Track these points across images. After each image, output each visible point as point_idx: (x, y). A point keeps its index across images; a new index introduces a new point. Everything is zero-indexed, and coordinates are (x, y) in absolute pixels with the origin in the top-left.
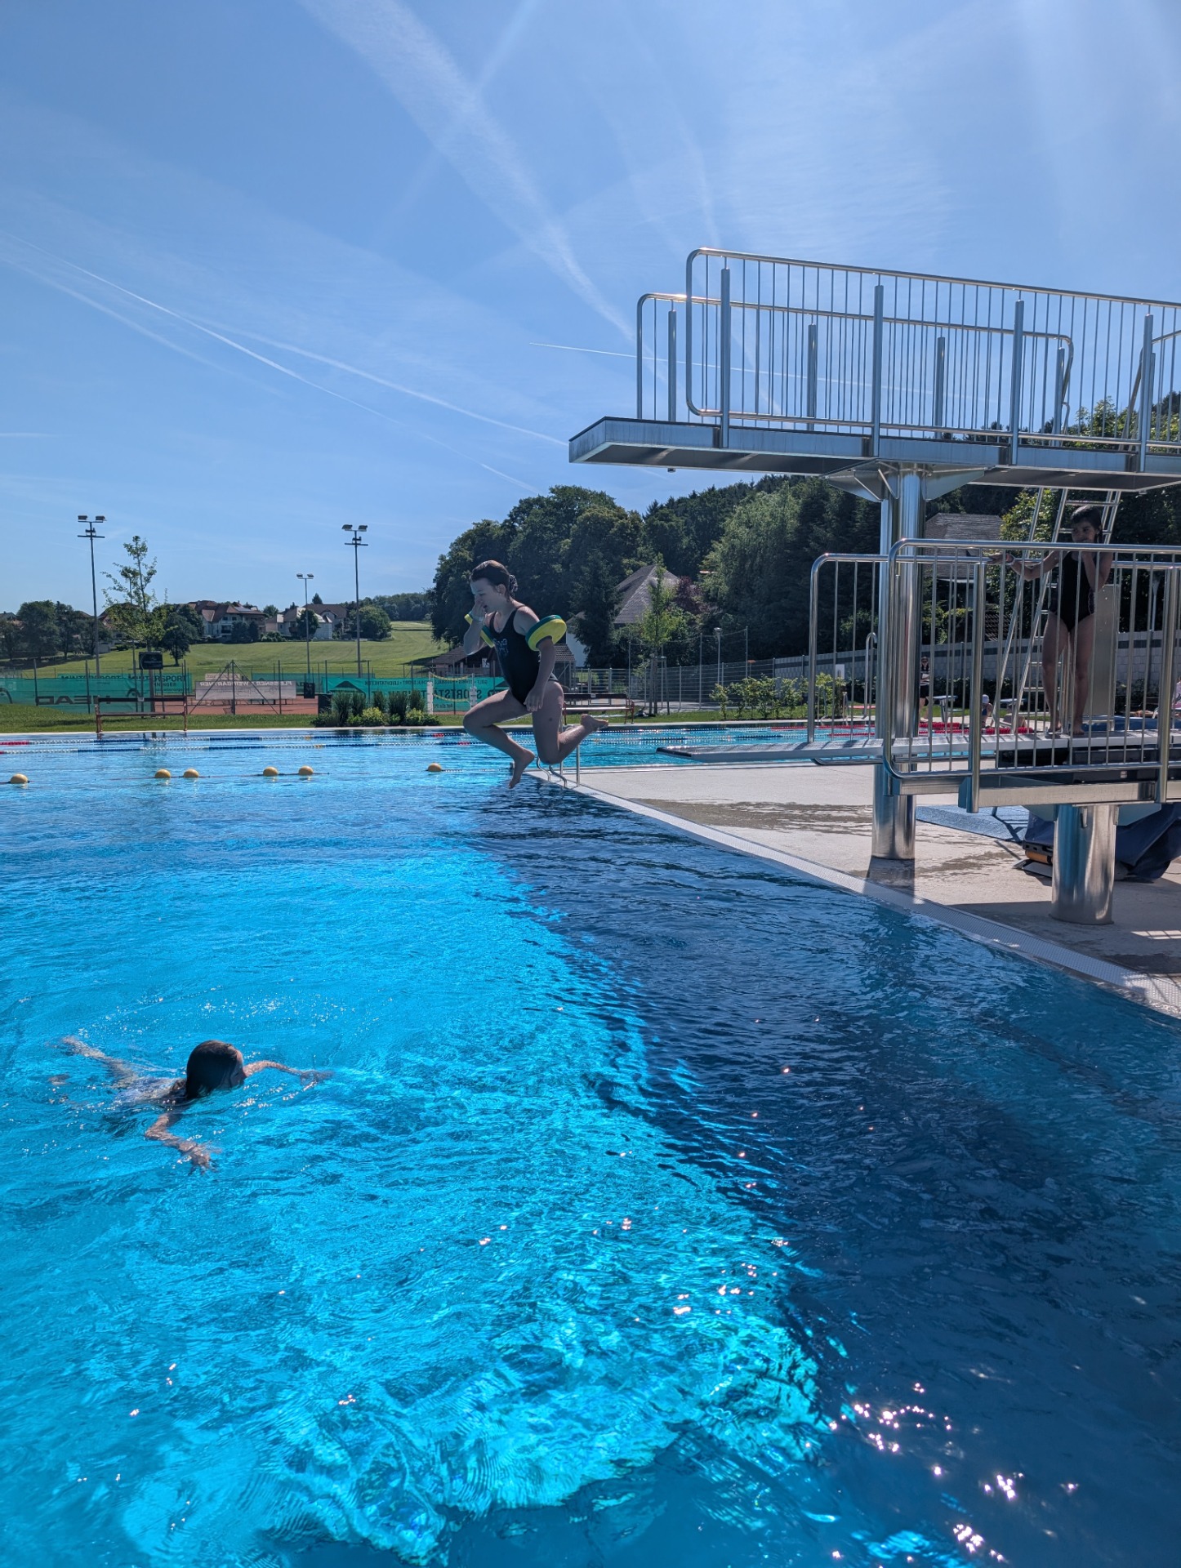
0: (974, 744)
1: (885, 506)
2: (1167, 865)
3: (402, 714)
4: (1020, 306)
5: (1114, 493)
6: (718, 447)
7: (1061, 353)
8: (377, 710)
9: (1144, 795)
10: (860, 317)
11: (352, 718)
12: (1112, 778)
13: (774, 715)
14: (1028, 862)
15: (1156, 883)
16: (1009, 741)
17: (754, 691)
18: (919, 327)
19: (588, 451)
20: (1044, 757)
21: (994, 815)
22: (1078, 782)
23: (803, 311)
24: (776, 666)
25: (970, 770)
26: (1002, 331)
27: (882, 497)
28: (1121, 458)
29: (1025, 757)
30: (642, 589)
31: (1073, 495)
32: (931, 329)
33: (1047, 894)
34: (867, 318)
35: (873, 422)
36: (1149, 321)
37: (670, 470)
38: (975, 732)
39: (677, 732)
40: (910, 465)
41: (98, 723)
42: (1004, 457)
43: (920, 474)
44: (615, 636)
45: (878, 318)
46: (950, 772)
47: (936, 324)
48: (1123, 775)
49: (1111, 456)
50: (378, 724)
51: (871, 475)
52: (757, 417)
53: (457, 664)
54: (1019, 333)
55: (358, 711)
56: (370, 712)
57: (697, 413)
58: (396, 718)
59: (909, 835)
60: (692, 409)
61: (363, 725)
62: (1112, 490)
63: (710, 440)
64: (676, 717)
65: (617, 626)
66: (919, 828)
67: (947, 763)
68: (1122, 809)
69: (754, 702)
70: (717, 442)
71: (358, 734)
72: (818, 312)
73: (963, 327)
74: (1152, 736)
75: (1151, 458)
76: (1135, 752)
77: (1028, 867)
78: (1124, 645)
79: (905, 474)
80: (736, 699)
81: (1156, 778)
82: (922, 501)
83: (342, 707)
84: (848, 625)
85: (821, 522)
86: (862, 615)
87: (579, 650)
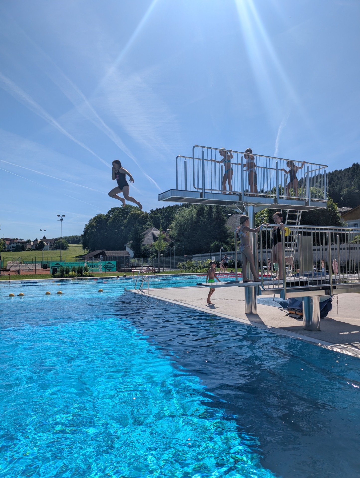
5: (300, 211)
8: (73, 272)
11: (65, 275)
13: (195, 271)
14: (290, 313)
17: (190, 264)
19: (165, 198)
22: (310, 290)
25: (284, 287)
26: (273, 169)
29: (297, 284)
30: (150, 235)
33: (301, 323)
35: (242, 192)
36: (308, 168)
42: (275, 201)
43: (253, 205)
44: (143, 248)
48: (321, 288)
49: (300, 202)
50: (74, 277)
55: (67, 273)
57: (196, 188)
58: (80, 275)
59: (255, 307)
61: (69, 277)
64: (167, 273)
65: (143, 245)
66: (258, 305)
69: (190, 268)
70: (201, 196)
71: (67, 280)
74: (328, 277)
76: (324, 282)
79: (249, 205)
80: (184, 267)
81: (330, 289)
82: (254, 212)
83: (62, 271)
84: (212, 245)
85: (203, 216)
86: (216, 242)
87: (131, 253)
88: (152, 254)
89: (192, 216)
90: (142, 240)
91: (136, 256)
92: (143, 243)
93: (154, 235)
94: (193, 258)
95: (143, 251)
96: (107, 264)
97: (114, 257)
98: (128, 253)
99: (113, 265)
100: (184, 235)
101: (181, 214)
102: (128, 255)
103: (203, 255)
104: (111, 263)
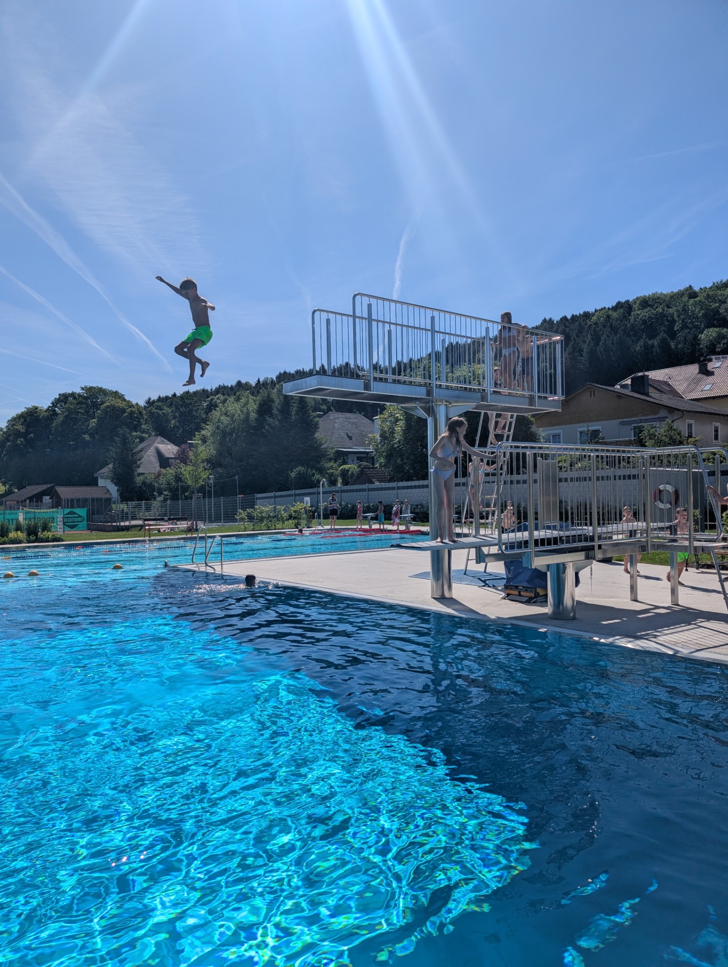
1: (430, 421)
3: (36, 535)
8: (18, 533)
9: (586, 557)
10: (425, 329)
14: (510, 596)
17: (261, 513)
24: (257, 499)
27: (429, 416)
28: (527, 401)
30: (151, 452)
34: (428, 330)
42: (484, 399)
43: (446, 405)
44: (139, 480)
51: (426, 405)
56: (12, 535)
58: (33, 538)
61: (9, 543)
65: (139, 475)
68: (577, 564)
69: (262, 520)
70: (367, 388)
79: (439, 405)
80: (251, 518)
81: (593, 549)
84: (293, 475)
85: (272, 415)
86: (300, 468)
87: (114, 490)
88: (160, 493)
89: (248, 414)
90: (136, 463)
91: (125, 497)
92: (140, 470)
93: (159, 454)
94: (258, 501)
95: (140, 487)
96: (67, 514)
97: (78, 500)
98: (108, 491)
99: (80, 516)
100: (230, 454)
101: (223, 409)
102: (107, 496)
103: (278, 494)
104: (75, 513)
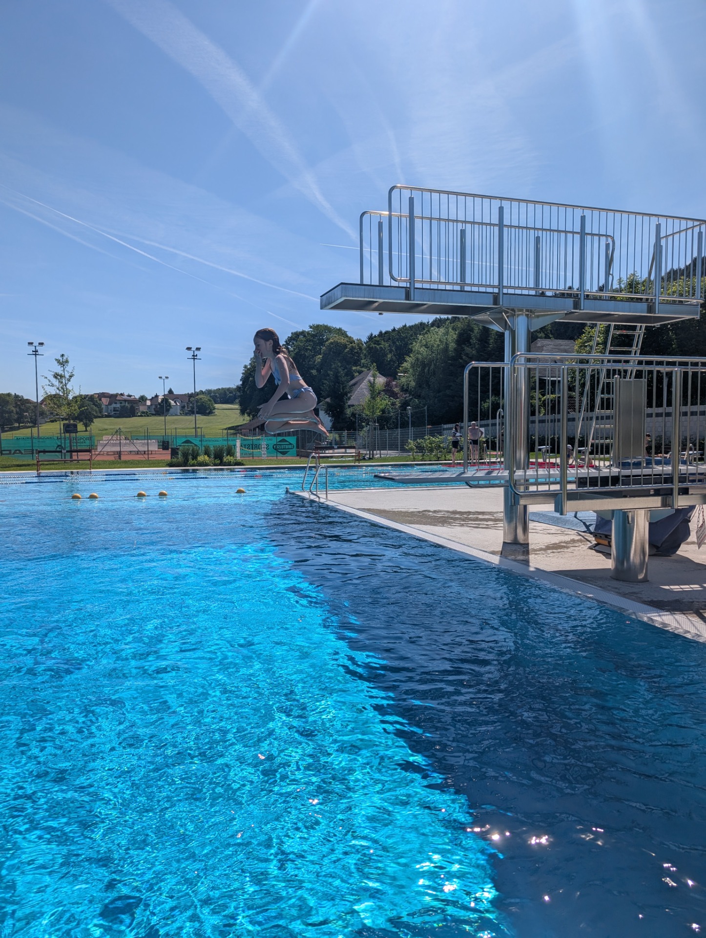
0: (563, 474)
1: (507, 334)
2: (679, 546)
3: (221, 460)
4: (583, 218)
5: (641, 326)
6: (408, 300)
7: (607, 245)
8: (206, 457)
9: (664, 504)
10: (490, 224)
11: (191, 461)
12: (645, 494)
13: (443, 458)
14: (597, 545)
15: (673, 557)
16: (583, 472)
17: (431, 444)
18: (525, 231)
19: (332, 303)
20: (605, 481)
21: (575, 517)
22: (625, 496)
23: (457, 221)
24: (444, 429)
25: (561, 490)
26: (573, 233)
27: (505, 329)
28: (644, 306)
29: (593, 481)
30: (364, 385)
31: (617, 328)
32: (532, 231)
33: (609, 564)
34: (494, 225)
35: (499, 285)
36: (658, 227)
37: (380, 314)
38: (563, 467)
39: (385, 468)
40: (521, 310)
41: (38, 466)
42: (576, 305)
43: (527, 315)
44: (348, 412)
45: (501, 225)
46: (549, 490)
47: (535, 229)
48: (652, 492)
49: (639, 305)
50: (207, 465)
51: (499, 316)
52: (431, 282)
53: (255, 429)
54: (583, 234)
55: (195, 457)
56: (201, 458)
57: (395, 280)
58: (218, 462)
59: (525, 529)
60: (392, 278)
61: (198, 466)
62: (639, 325)
63: (404, 296)
64: (385, 460)
65: (349, 406)
66: (531, 525)
67: (547, 486)
68: (651, 512)
69: (431, 451)
70: (408, 297)
71: (194, 471)
72: (465, 222)
73: (550, 230)
74: (668, 469)
75: (662, 306)
76: (658, 478)
77: (597, 548)
78: (650, 415)
79: (518, 315)
80: (420, 448)
81: (671, 494)
82: (528, 331)
83: (185, 455)
84: (486, 405)
85: (470, 345)
86: (494, 399)
88: (367, 424)
89: (447, 344)
92: (350, 403)
94: (445, 432)
95: (350, 418)
99: (291, 444)
101: (424, 341)
